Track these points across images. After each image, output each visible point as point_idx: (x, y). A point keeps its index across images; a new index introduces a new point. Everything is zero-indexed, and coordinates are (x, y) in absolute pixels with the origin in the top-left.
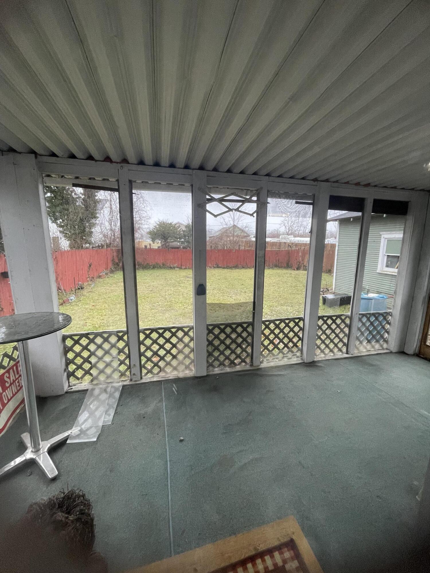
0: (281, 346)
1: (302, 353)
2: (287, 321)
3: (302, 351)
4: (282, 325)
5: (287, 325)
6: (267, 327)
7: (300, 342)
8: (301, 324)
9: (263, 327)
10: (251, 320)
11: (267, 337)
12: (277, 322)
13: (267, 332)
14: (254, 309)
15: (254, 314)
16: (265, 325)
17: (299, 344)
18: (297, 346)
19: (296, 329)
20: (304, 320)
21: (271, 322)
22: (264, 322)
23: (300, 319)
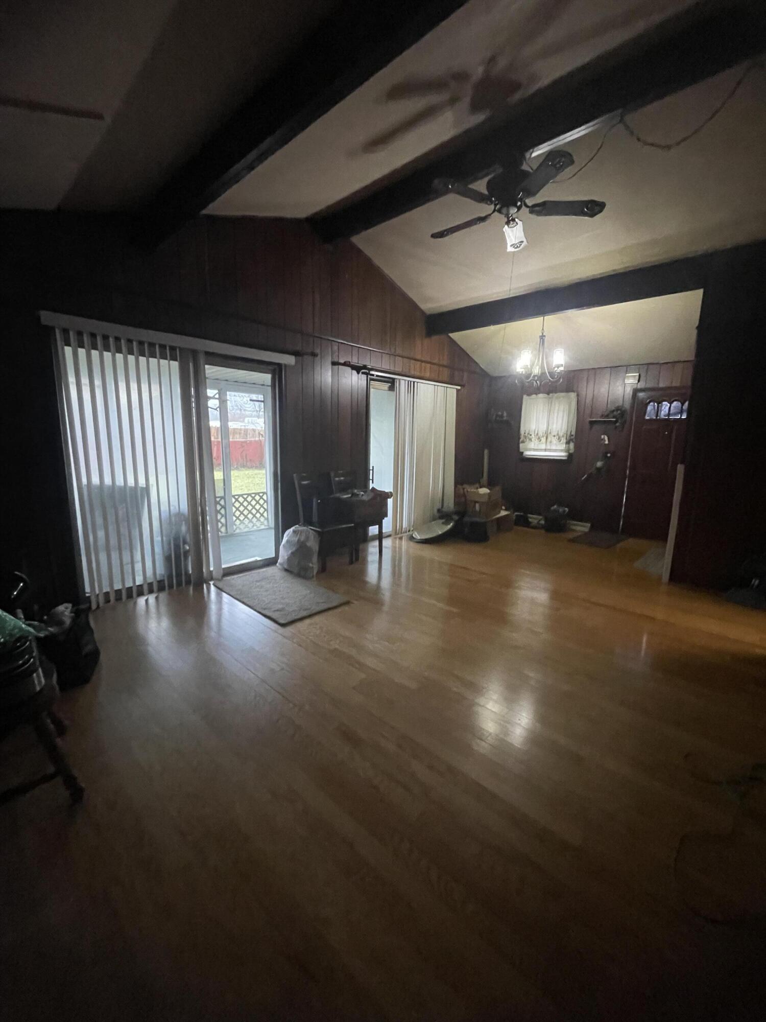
0: (250, 516)
1: (268, 521)
2: (253, 495)
3: (267, 519)
4: (249, 499)
5: (253, 498)
6: (237, 500)
7: (266, 512)
8: (265, 497)
9: (234, 500)
10: (223, 495)
11: (237, 509)
12: (245, 496)
13: (237, 505)
14: (224, 485)
15: (224, 489)
16: (235, 498)
17: (265, 514)
18: (263, 516)
19: (262, 502)
20: (267, 494)
21: (239, 496)
22: (234, 496)
23: (264, 493)
